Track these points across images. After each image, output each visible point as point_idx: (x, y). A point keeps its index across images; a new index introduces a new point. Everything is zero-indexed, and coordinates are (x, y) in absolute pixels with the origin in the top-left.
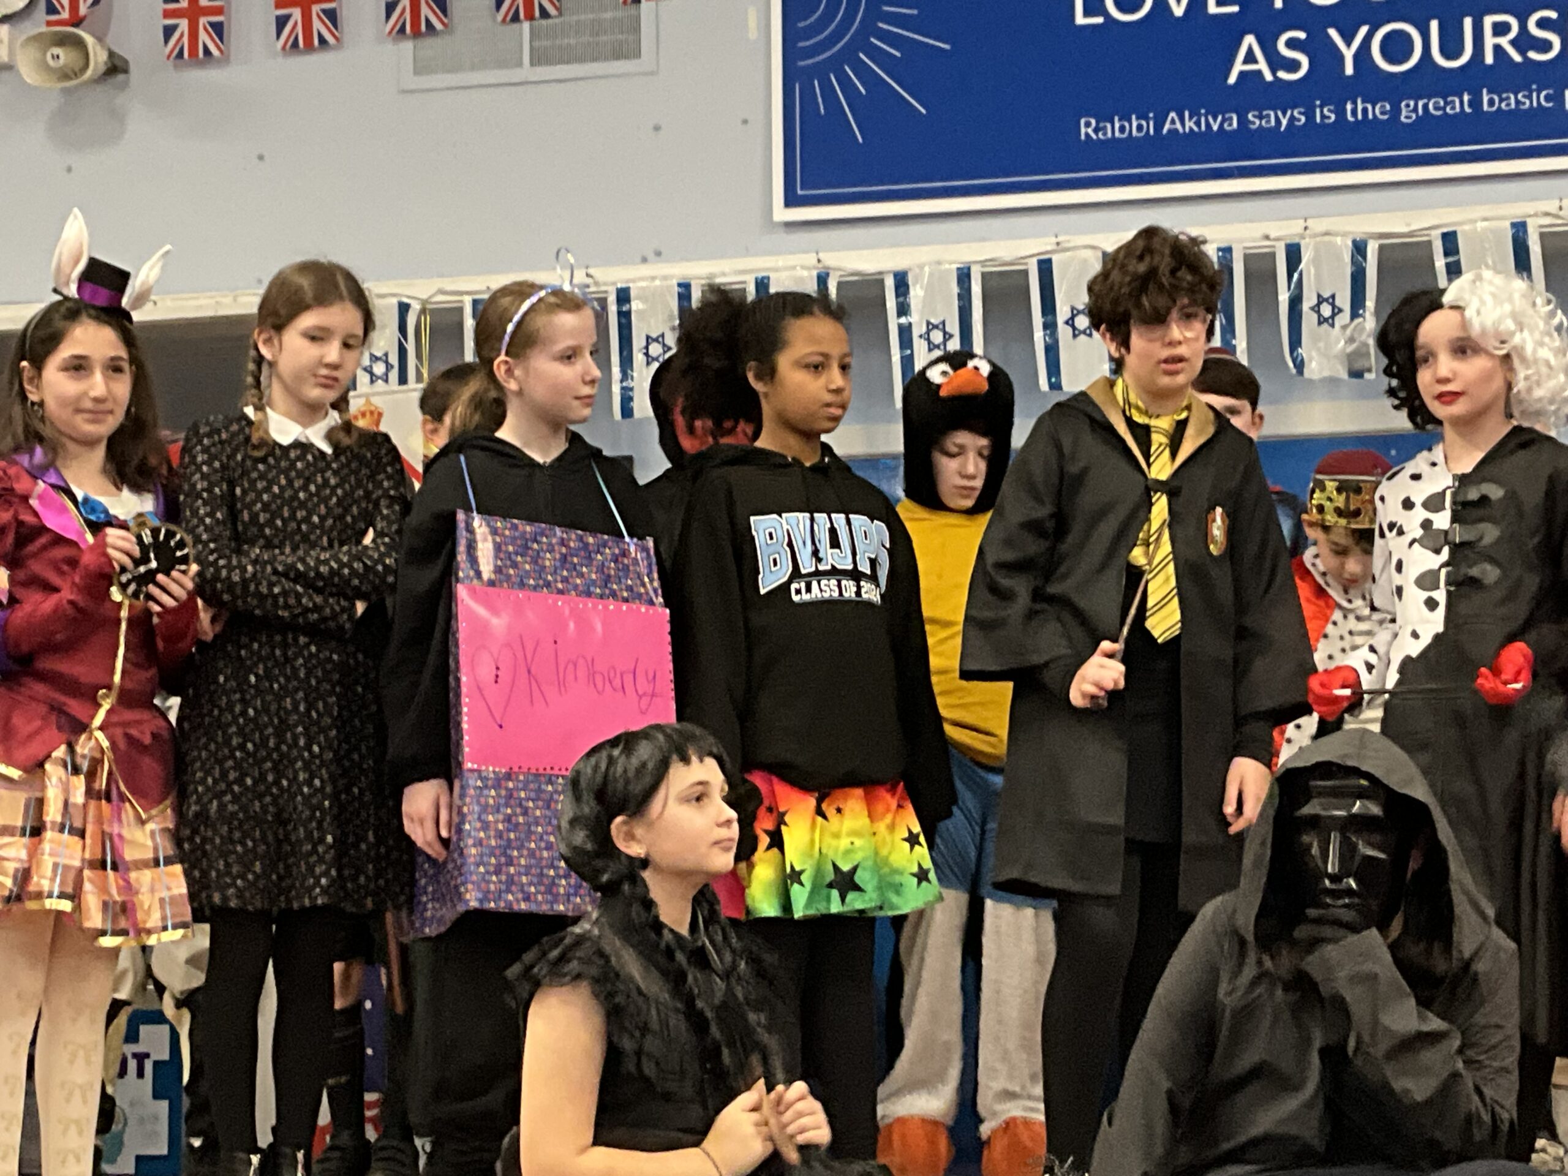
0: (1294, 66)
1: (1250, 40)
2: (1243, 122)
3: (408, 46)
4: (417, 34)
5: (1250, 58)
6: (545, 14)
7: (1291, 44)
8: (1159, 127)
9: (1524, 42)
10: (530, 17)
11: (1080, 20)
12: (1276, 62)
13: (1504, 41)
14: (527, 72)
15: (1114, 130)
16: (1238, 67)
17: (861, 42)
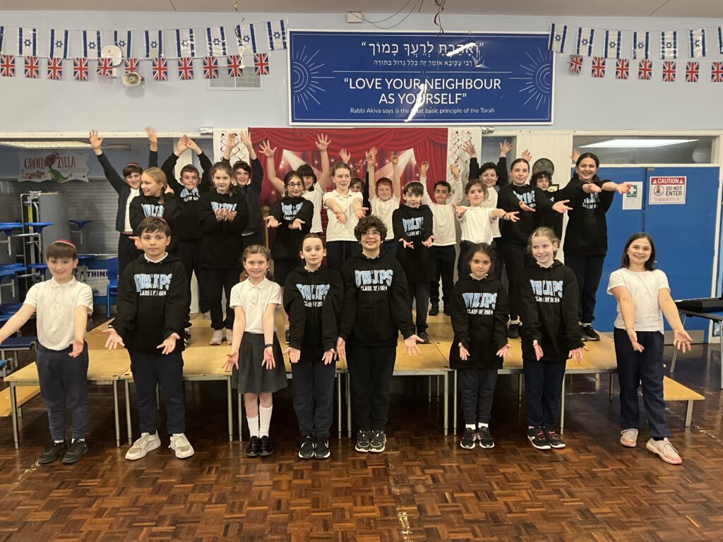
0: (391, 101)
1: (383, 95)
2: (382, 111)
3: (209, 80)
4: (211, 78)
5: (383, 98)
6: (239, 76)
7: (391, 96)
8: (366, 111)
9: (433, 100)
10: (236, 76)
11: (351, 87)
12: (388, 100)
13: (430, 99)
14: (236, 88)
15: (357, 111)
16: (381, 100)
17: (307, 88)
